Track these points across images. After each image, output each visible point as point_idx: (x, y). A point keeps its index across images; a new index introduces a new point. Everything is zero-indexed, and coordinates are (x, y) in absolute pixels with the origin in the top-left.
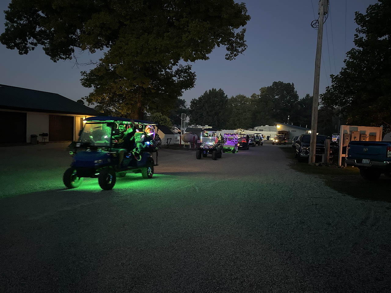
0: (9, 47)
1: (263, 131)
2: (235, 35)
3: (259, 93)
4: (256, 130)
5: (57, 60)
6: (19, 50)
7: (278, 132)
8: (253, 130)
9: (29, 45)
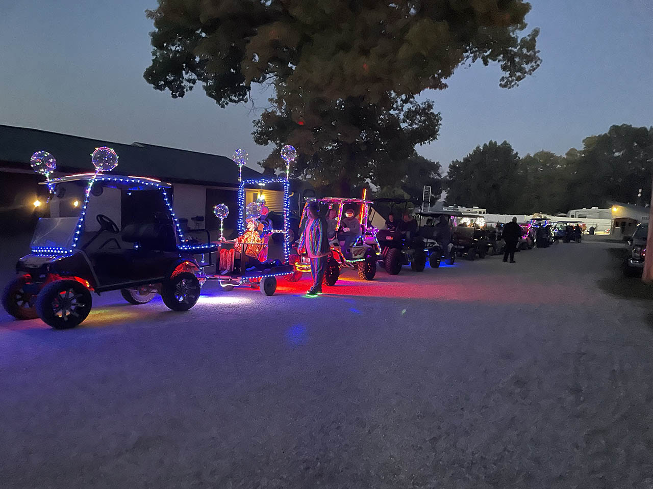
0: (158, 87)
1: (585, 217)
2: (519, 42)
3: (581, 147)
4: (573, 216)
5: (226, 104)
6: (171, 92)
7: (613, 220)
8: (565, 216)
9: (185, 83)
